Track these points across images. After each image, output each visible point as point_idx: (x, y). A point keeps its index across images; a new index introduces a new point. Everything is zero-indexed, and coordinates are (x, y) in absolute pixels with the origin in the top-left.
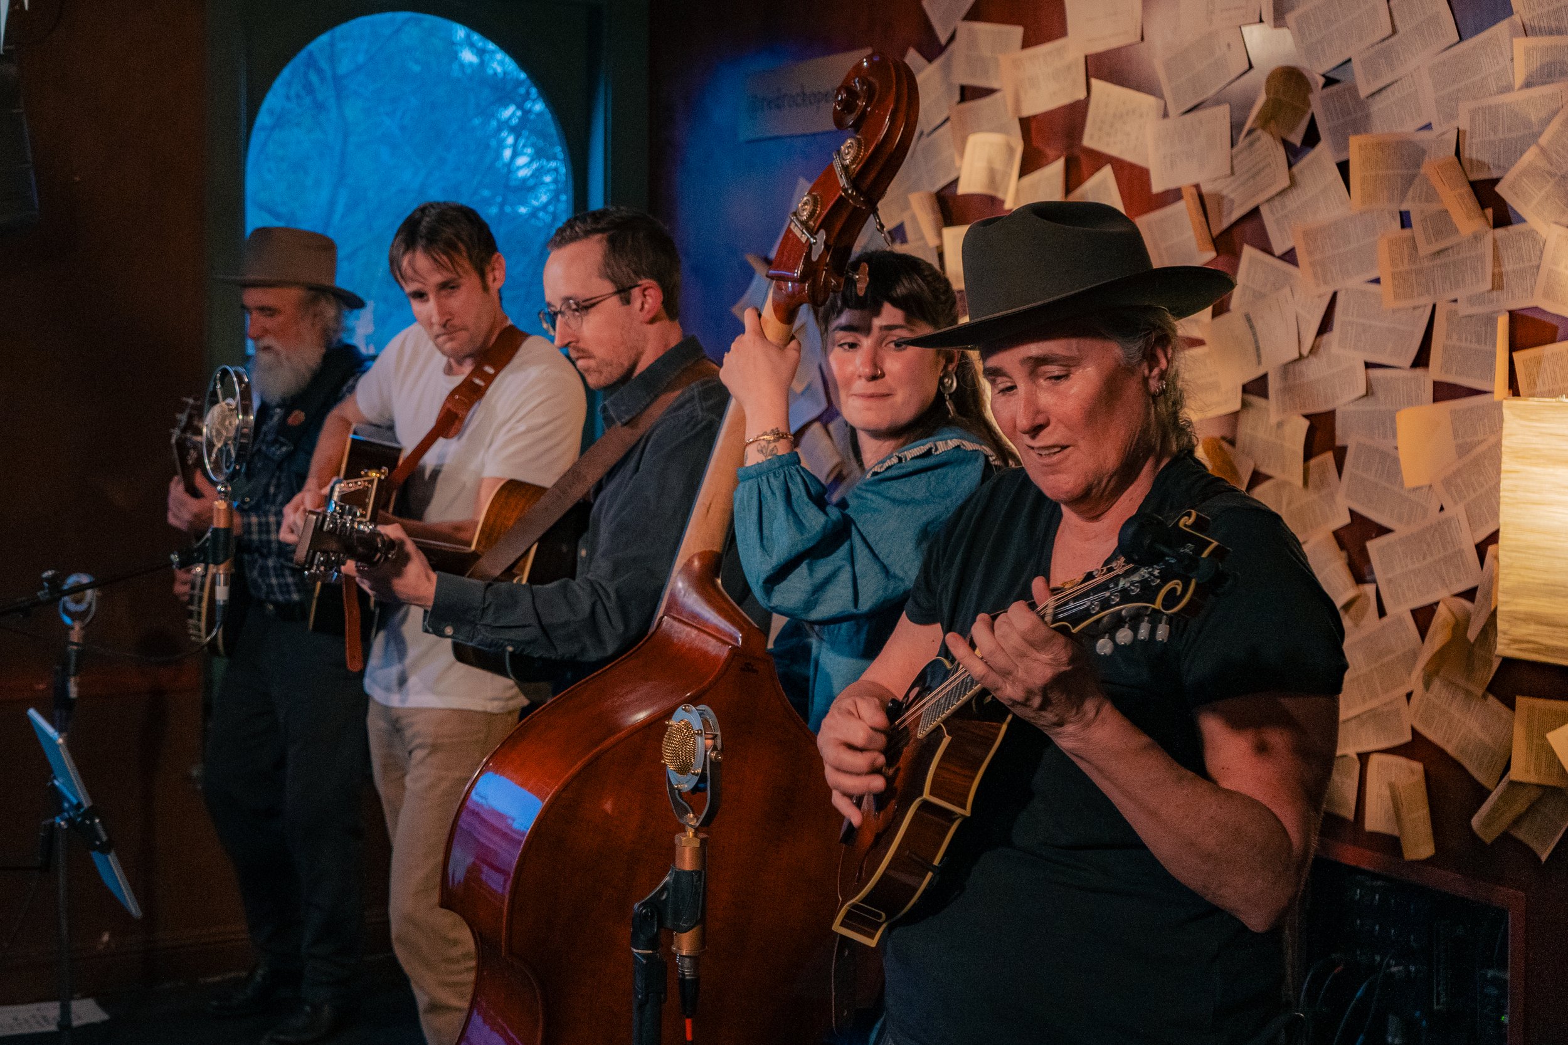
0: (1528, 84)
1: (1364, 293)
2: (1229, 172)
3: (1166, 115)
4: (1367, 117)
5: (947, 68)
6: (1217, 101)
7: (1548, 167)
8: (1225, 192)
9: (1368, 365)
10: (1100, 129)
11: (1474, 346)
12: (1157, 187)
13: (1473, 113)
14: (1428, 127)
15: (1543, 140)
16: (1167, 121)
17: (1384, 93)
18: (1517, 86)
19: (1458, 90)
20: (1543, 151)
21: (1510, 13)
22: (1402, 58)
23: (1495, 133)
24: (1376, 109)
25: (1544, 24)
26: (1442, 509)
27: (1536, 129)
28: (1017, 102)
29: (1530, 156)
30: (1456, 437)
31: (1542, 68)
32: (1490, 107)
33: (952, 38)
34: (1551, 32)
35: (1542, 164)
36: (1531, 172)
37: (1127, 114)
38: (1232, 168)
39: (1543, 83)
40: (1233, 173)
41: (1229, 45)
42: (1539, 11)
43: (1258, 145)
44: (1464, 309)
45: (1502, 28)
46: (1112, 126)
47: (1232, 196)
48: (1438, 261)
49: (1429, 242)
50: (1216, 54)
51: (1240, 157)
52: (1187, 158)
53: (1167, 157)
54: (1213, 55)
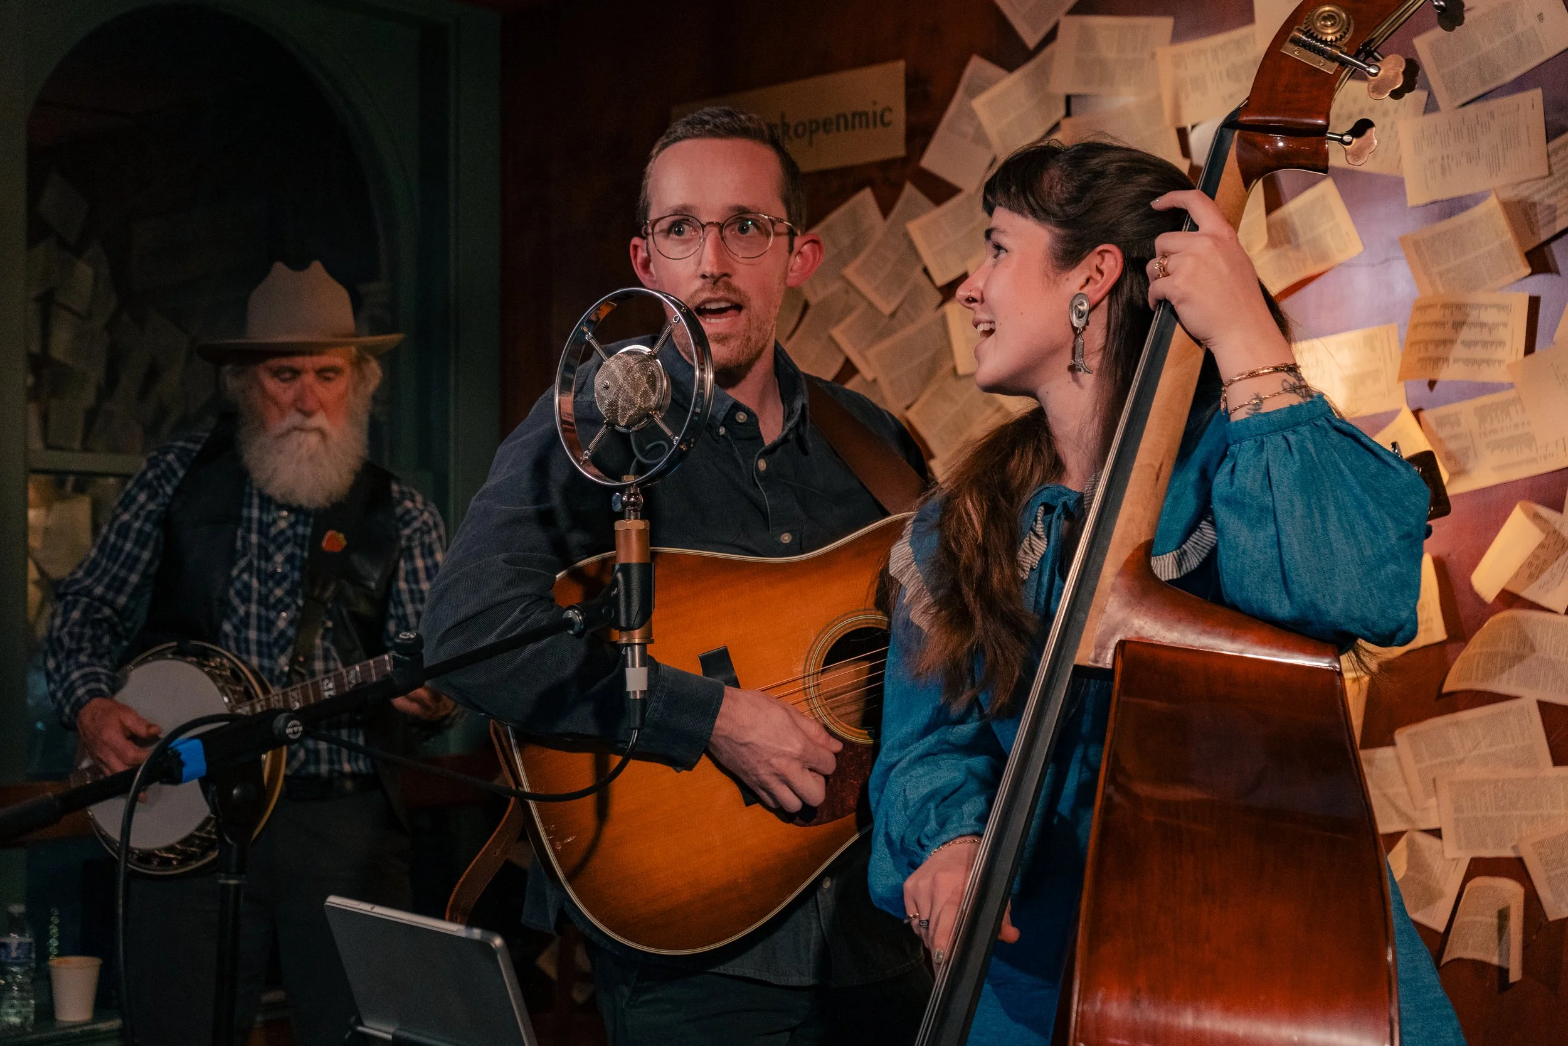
2: (1546, 172)
3: (1432, 110)
5: (1041, 78)
6: (1520, 84)
8: (1536, 198)
16: (1430, 117)
28: (1177, 108)
33: (1051, 36)
38: (1550, 167)
40: (1551, 174)
41: (1540, 17)
47: (1548, 202)
50: (1520, 28)
51: (1562, 154)
52: (1470, 161)
53: (1431, 161)
54: (1512, 29)
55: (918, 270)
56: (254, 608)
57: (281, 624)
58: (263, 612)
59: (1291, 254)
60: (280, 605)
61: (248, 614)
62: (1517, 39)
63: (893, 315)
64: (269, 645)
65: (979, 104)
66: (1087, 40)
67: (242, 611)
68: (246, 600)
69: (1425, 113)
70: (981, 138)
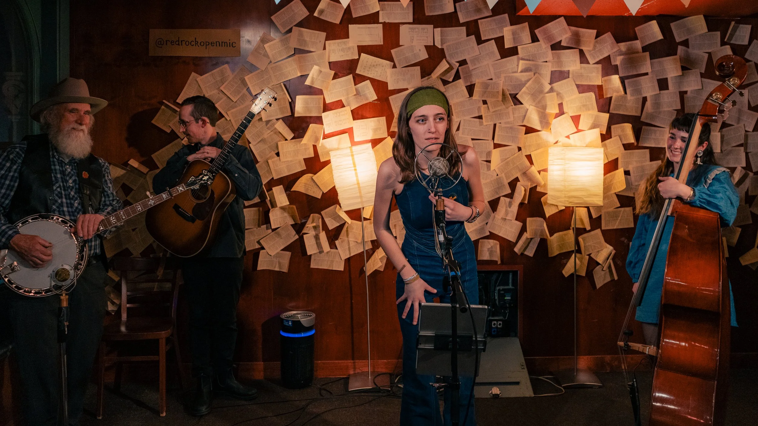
0: (521, 72)
1: (470, 121)
3: (394, 66)
4: (471, 75)
5: (285, 39)
6: (415, 65)
7: (528, 92)
9: (473, 139)
10: (364, 69)
11: (506, 134)
12: (390, 87)
13: (505, 77)
14: (492, 79)
15: (527, 85)
16: (395, 69)
17: (476, 69)
18: (519, 72)
19: (501, 71)
20: (527, 88)
21: (517, 53)
22: (482, 61)
23: (512, 82)
24: (473, 73)
25: (526, 58)
26: (497, 175)
27: (523, 82)
28: (329, 57)
29: (524, 89)
30: (501, 157)
31: (525, 68)
32: (510, 76)
33: (290, 31)
34: (527, 60)
35: (527, 91)
36: (525, 93)
37: (377, 65)
39: (525, 72)
41: (420, 50)
42: (525, 55)
43: (431, 79)
44: (503, 125)
45: (515, 57)
46: (370, 68)
48: (494, 113)
49: (492, 108)
50: (415, 52)
51: (424, 82)
52: (403, 80)
53: (395, 80)
54: (413, 52)
55: (245, 90)
56: (64, 200)
57: (76, 205)
58: (68, 201)
59: (359, 97)
60: (73, 198)
61: (62, 202)
62: (414, 53)
63: (236, 102)
64: (72, 212)
65: (266, 46)
66: (301, 34)
67: (59, 201)
68: (61, 197)
69: (393, 68)
70: (266, 55)
